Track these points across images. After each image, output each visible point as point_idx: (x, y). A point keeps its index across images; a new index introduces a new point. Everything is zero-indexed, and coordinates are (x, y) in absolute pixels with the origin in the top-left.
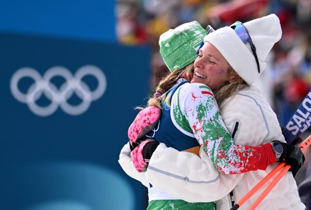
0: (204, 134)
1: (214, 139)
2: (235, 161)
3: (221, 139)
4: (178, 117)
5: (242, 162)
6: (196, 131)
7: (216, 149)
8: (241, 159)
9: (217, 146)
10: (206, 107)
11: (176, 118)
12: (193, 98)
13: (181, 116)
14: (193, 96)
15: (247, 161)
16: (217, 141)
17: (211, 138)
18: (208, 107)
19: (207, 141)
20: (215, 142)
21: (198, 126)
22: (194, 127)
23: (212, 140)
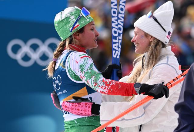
0: (85, 78)
1: (90, 79)
2: (102, 86)
3: (94, 77)
4: (71, 74)
5: (106, 86)
6: (82, 78)
7: (93, 83)
8: (106, 85)
9: (93, 81)
10: (83, 64)
11: (70, 75)
12: (77, 63)
13: (73, 73)
14: (76, 62)
15: (110, 86)
16: (92, 79)
17: (89, 78)
18: (85, 64)
19: (88, 81)
20: (91, 80)
21: (82, 76)
22: (81, 77)
23: (89, 79)
